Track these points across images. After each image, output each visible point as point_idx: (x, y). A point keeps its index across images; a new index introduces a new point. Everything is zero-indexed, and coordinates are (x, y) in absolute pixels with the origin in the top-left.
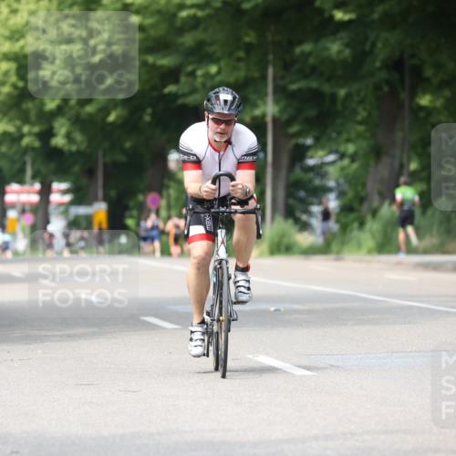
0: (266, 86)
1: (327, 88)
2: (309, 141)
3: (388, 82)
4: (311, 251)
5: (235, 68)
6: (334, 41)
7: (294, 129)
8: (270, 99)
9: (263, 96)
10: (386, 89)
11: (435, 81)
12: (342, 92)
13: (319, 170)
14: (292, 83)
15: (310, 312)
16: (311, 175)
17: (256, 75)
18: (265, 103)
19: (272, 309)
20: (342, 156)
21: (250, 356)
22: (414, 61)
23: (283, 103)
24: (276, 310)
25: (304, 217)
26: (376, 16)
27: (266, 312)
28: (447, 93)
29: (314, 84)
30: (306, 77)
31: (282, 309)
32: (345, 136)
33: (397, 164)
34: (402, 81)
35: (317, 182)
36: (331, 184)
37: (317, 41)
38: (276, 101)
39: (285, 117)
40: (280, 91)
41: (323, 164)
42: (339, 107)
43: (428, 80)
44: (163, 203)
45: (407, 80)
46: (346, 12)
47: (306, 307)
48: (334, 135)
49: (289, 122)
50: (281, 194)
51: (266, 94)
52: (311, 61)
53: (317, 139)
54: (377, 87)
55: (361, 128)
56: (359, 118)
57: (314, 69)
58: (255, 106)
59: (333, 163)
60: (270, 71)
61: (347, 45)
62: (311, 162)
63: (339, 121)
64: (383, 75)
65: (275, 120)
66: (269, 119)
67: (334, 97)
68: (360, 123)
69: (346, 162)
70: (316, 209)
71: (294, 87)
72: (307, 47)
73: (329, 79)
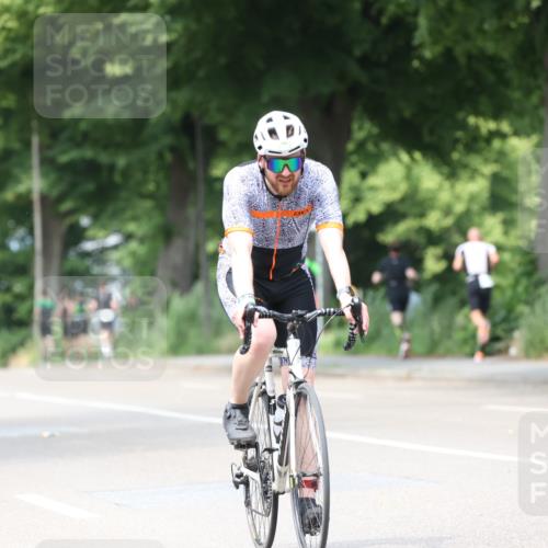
0: (29, 157)
1: (104, 158)
2: (86, 221)
3: (173, 149)
7: (67, 206)
8: (36, 172)
9: (28, 169)
12: (121, 162)
13: (100, 255)
14: (64, 152)
16: (88, 262)
17: (16, 145)
18: (30, 178)
19: (46, 434)
20: (128, 237)
23: (53, 176)
24: (52, 436)
27: (38, 439)
29: (88, 153)
30: (78, 145)
31: (57, 434)
32: (129, 213)
33: (191, 246)
34: (193, 147)
35: (97, 270)
38: (44, 175)
39: (55, 193)
40: (48, 163)
41: (104, 250)
42: (117, 178)
43: (222, 144)
45: (200, 145)
49: (61, 199)
51: (30, 167)
53: (95, 218)
54: (160, 156)
55: (148, 205)
57: (86, 136)
58: (18, 181)
59: (115, 247)
60: (35, 140)
62: (89, 246)
65: (44, 198)
66: (36, 197)
67: (112, 168)
69: (133, 245)
71: (64, 159)
73: (106, 147)
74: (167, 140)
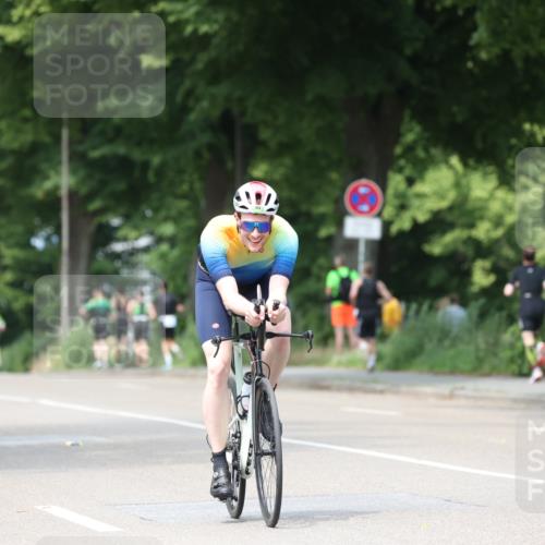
0: (59, 152)
1: (137, 155)
2: (116, 221)
3: (211, 147)
5: (18, 131)
7: (96, 205)
8: (65, 168)
9: (57, 165)
11: (273, 144)
12: (156, 160)
13: (129, 258)
14: (94, 148)
15: (116, 447)
16: (118, 264)
17: (47, 139)
18: (58, 173)
19: (69, 443)
20: (159, 240)
21: (40, 507)
23: (82, 173)
24: (73, 445)
27: (61, 447)
28: (287, 161)
29: (121, 150)
30: (111, 141)
31: (81, 444)
32: (163, 213)
34: (232, 146)
38: (73, 171)
39: (84, 190)
40: (78, 158)
41: (134, 252)
42: (151, 177)
43: (264, 143)
45: (238, 144)
48: (149, 213)
49: (90, 197)
51: (60, 163)
53: (127, 217)
54: (198, 154)
55: (183, 204)
57: (118, 131)
58: (46, 177)
59: (146, 250)
60: (65, 134)
62: (118, 247)
63: (155, 196)
65: (72, 195)
66: (64, 192)
67: (145, 166)
68: (184, 197)
69: (164, 247)
71: (95, 154)
73: (139, 144)
74: (205, 138)
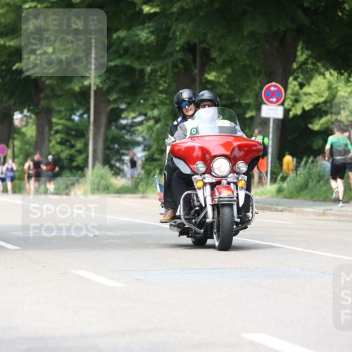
1: (137, 66)
2: (123, 106)
3: (183, 61)
4: (122, 191)
6: (143, 30)
7: (113, 97)
10: (181, 66)
11: (219, 61)
12: (149, 69)
13: (130, 128)
15: (120, 238)
16: (124, 132)
20: (148, 119)
22: (204, 45)
24: (94, 236)
25: (118, 165)
26: (175, 10)
27: (87, 238)
28: (229, 70)
29: (128, 63)
30: (121, 57)
31: (100, 235)
32: (150, 102)
34: (194, 61)
35: (127, 137)
36: (140, 139)
37: (129, 29)
39: (105, 87)
43: (214, 60)
44: (9, 152)
45: (198, 59)
46: (152, 7)
47: (118, 234)
48: (142, 101)
49: (109, 91)
50: (101, 146)
52: (125, 44)
53: (129, 104)
54: (175, 66)
55: (163, 96)
56: (161, 88)
57: (126, 50)
59: (141, 123)
61: (152, 33)
62: (123, 122)
63: (146, 91)
64: (180, 55)
66: (93, 88)
67: (142, 72)
68: (161, 92)
69: (151, 123)
70: (127, 158)
71: (112, 64)
72: (122, 34)
73: (138, 59)
